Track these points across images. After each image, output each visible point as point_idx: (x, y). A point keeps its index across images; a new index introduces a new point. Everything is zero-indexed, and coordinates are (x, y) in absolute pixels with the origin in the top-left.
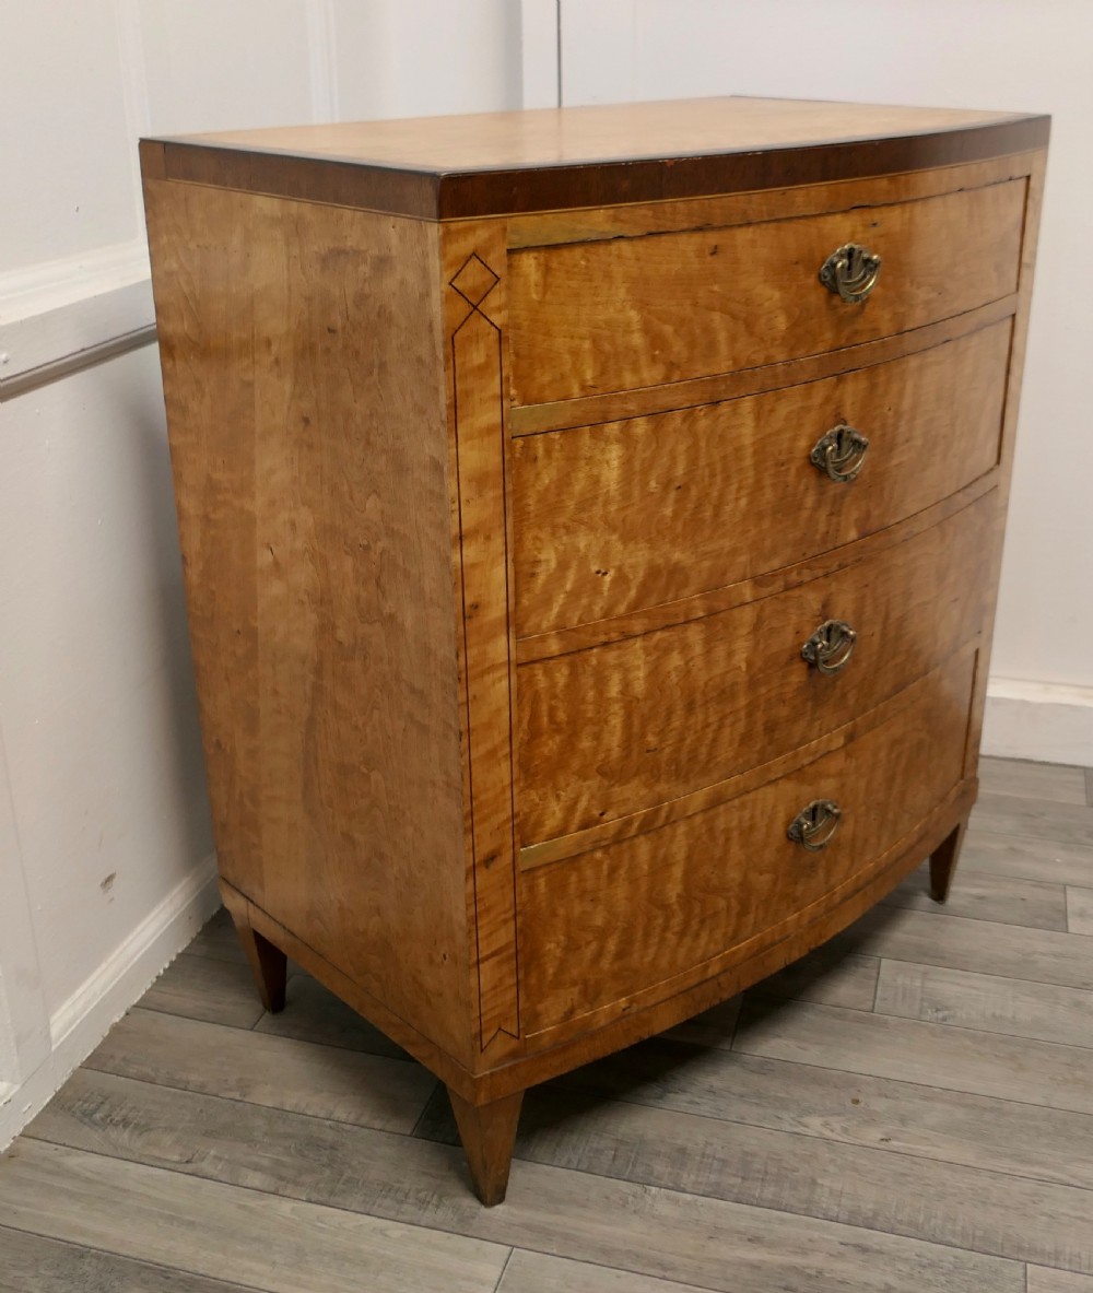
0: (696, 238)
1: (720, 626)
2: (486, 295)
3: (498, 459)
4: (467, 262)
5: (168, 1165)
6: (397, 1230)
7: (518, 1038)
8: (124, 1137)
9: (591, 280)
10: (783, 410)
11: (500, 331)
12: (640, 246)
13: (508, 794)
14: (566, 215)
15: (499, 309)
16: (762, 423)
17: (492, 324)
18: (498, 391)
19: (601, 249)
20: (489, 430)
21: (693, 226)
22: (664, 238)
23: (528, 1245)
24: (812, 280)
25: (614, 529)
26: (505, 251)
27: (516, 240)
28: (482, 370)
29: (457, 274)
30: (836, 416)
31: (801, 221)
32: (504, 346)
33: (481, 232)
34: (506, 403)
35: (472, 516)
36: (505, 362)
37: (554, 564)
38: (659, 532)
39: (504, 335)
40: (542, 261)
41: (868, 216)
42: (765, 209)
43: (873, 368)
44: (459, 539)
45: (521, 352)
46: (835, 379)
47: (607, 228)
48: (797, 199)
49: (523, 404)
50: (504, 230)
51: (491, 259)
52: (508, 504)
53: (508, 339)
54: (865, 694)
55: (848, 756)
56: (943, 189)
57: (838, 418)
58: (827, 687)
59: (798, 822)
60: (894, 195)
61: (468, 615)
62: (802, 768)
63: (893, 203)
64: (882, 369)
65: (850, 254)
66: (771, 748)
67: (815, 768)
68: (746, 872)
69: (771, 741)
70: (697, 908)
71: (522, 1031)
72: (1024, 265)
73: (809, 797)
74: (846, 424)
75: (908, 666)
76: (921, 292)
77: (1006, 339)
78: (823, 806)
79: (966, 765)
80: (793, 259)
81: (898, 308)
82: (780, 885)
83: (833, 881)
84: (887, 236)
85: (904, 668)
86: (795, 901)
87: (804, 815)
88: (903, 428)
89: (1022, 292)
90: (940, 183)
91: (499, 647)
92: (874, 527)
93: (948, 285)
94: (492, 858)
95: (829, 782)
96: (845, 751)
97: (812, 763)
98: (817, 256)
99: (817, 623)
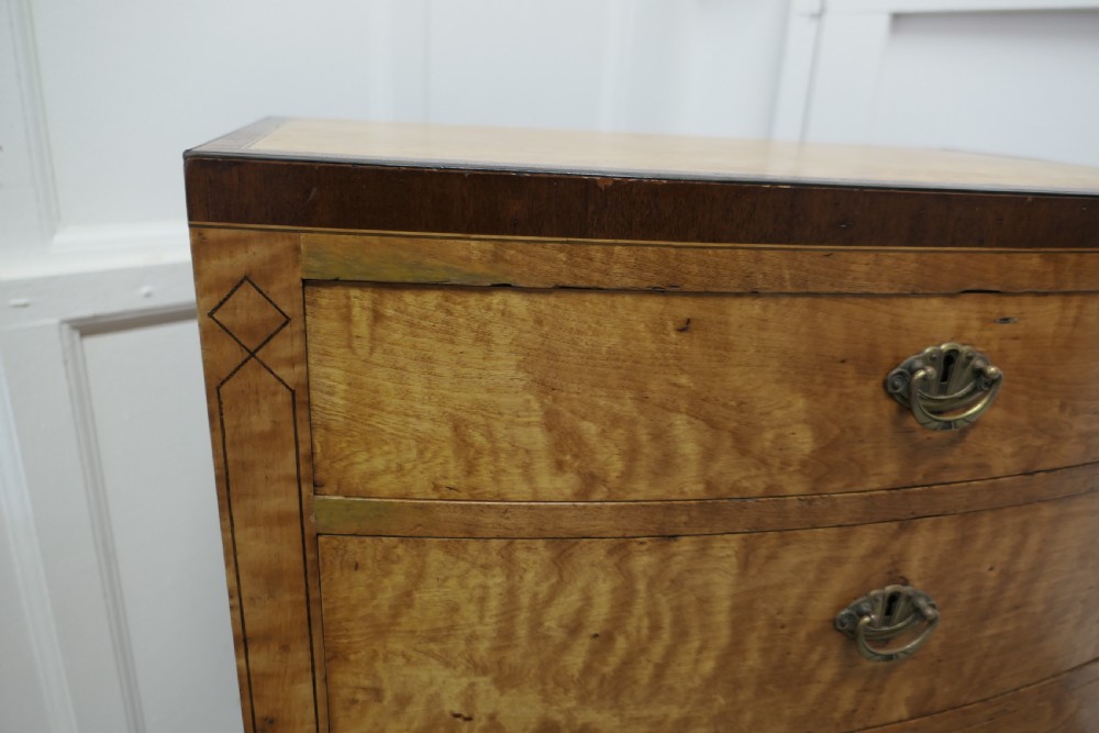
0: (653, 304)
2: (268, 340)
3: (296, 556)
4: (237, 287)
9: (452, 342)
10: (791, 558)
11: (293, 392)
12: (544, 303)
14: (404, 241)
15: (292, 362)
16: (752, 571)
17: (280, 380)
18: (293, 471)
19: (473, 300)
20: (281, 519)
21: (645, 285)
22: (588, 297)
24: (871, 388)
25: (484, 671)
26: (297, 282)
27: (316, 268)
28: (270, 437)
29: (221, 304)
30: (890, 573)
31: (862, 300)
32: (301, 414)
33: (256, 248)
34: (307, 489)
35: (257, 619)
36: (304, 435)
37: (389, 696)
38: (558, 684)
39: (300, 398)
40: (367, 303)
41: (993, 306)
42: (787, 274)
43: (969, 515)
44: (243, 642)
45: (334, 425)
46: (895, 525)
47: (480, 269)
48: (853, 267)
49: (337, 494)
50: (297, 249)
51: (274, 290)
52: (315, 613)
53: (308, 404)
57: (892, 576)
60: (1049, 281)
61: (260, 728)
63: (1047, 293)
64: (987, 518)
65: (950, 358)
74: (907, 584)
76: (1077, 421)
80: (838, 355)
81: (1030, 440)
84: (1028, 338)
88: (1012, 592)
92: (939, 706)
98: (887, 355)
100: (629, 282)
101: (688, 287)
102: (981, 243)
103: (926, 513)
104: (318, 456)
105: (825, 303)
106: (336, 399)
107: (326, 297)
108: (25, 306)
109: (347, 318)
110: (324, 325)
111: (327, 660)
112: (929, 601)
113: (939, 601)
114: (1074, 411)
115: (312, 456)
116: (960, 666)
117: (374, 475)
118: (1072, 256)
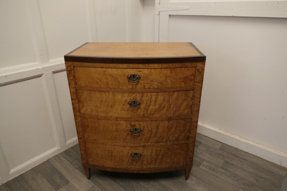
0: (102, 69)
2: (71, 71)
3: (75, 91)
4: (68, 67)
9: (85, 72)
12: (93, 69)
13: (82, 132)
15: (73, 73)
16: (117, 96)
17: (72, 75)
18: (74, 83)
19: (87, 68)
20: (74, 87)
21: (101, 67)
22: (96, 68)
24: (125, 78)
25: (93, 104)
26: (73, 66)
28: (72, 80)
31: (122, 69)
32: (74, 78)
33: (70, 63)
34: (75, 85)
35: (73, 97)
36: (75, 80)
37: (84, 106)
38: (100, 107)
39: (74, 76)
40: (78, 68)
41: (138, 70)
42: (114, 66)
43: (142, 93)
44: (72, 99)
45: (77, 79)
46: (133, 93)
47: (87, 66)
48: (120, 66)
49: (78, 85)
50: (73, 64)
51: (71, 67)
52: (77, 97)
54: (147, 140)
55: (144, 148)
56: (160, 67)
57: (134, 99)
58: (137, 137)
59: (132, 154)
60: (144, 67)
61: (74, 109)
62: (132, 147)
63: (145, 69)
64: (145, 93)
65: (134, 75)
66: (125, 142)
67: (136, 148)
68: (122, 157)
69: (125, 141)
70: (113, 158)
71: (87, 161)
72: (196, 82)
73: (135, 151)
74: (136, 100)
75: (160, 140)
76: (155, 83)
77: (191, 94)
78: (138, 154)
79: (187, 160)
80: (121, 74)
81: (148, 85)
82: (130, 161)
83: (143, 165)
84: (144, 73)
85: (158, 140)
86: (134, 165)
87: (134, 153)
88: (153, 103)
89: (196, 87)
90: (159, 66)
91: (78, 114)
92: (146, 117)
93: (164, 83)
94: (81, 138)
95: (140, 151)
96: (143, 147)
97: (135, 147)
98: (126, 74)
99: (133, 127)
100: (99, 67)
101: (104, 67)
102: (134, 63)
103: (136, 92)
105: (118, 69)
106: (77, 77)
107: (75, 68)
109: (77, 70)
110: (75, 70)
111: (79, 102)
112: (139, 102)
113: (141, 103)
114: (154, 82)
115: (76, 82)
116: (147, 112)
117: (81, 84)
118: (147, 65)
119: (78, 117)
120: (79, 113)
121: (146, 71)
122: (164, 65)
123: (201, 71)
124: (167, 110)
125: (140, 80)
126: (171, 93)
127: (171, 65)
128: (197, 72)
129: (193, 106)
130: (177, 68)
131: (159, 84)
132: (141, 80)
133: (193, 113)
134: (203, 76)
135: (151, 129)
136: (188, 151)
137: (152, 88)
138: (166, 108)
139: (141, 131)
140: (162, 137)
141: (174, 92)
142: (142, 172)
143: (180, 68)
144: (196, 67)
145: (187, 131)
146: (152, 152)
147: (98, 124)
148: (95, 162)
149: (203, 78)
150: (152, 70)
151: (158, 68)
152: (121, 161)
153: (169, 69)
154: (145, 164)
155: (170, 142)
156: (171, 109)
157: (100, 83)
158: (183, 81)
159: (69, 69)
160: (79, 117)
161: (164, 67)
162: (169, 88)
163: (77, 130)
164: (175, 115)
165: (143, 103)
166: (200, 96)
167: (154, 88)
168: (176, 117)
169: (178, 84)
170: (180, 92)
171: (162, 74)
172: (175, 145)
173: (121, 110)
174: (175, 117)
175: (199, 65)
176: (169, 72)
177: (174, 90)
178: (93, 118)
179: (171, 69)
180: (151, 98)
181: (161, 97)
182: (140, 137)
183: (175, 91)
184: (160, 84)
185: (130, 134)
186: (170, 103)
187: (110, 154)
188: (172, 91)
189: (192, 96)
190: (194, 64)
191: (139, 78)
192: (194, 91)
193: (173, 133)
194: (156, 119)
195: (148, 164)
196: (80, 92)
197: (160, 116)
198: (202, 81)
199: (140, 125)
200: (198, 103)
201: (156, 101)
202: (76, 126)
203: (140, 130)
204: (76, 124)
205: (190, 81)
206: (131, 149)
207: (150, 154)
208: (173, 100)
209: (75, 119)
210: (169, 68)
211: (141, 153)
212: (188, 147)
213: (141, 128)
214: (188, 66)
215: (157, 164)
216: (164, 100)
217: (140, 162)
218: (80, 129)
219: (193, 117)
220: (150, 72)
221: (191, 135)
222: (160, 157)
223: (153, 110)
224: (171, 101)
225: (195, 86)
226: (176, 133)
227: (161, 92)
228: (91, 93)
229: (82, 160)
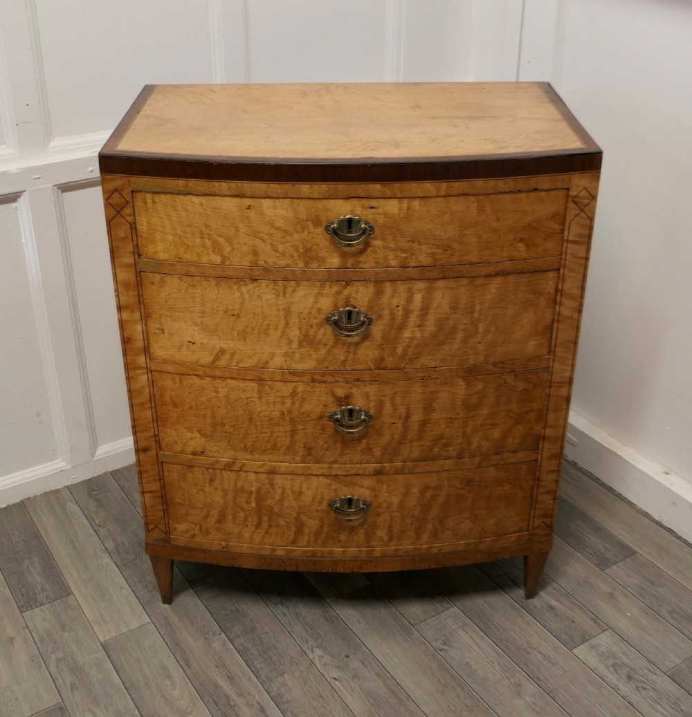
0: (236, 200)
1: (267, 387)
2: (124, 208)
3: (134, 279)
4: (114, 192)
5: (93, 523)
6: (127, 590)
7: (166, 534)
8: (92, 504)
9: (176, 210)
10: (301, 292)
11: (131, 225)
12: (203, 200)
13: (152, 425)
14: (160, 180)
15: (130, 215)
16: (288, 296)
17: (127, 221)
18: (132, 250)
19: (182, 197)
20: (129, 266)
21: (232, 194)
22: (216, 197)
23: (157, 625)
24: (320, 230)
25: (197, 325)
26: (130, 191)
27: (135, 187)
28: (124, 238)
29: (109, 197)
30: (346, 302)
31: (310, 200)
32: (134, 232)
33: (118, 181)
34: (136, 256)
35: (124, 300)
36: (135, 238)
37: (166, 332)
38: (223, 333)
39: (133, 227)
40: (151, 198)
41: (366, 203)
42: (279, 191)
43: (378, 282)
44: (120, 308)
45: (144, 235)
46: (344, 283)
47: (182, 189)
48: (303, 189)
49: (145, 258)
50: (129, 182)
51: (124, 193)
52: (141, 299)
53: (136, 229)
54: (392, 452)
55: (378, 481)
56: (443, 193)
57: (347, 303)
58: (353, 440)
59: (336, 502)
60: (389, 193)
61: (126, 341)
62: (337, 475)
63: (390, 198)
64: (388, 284)
65: (350, 221)
66: (310, 458)
67: (348, 479)
68: (299, 514)
69: (310, 455)
70: (265, 518)
71: (168, 533)
72: (568, 241)
73: (346, 493)
74: (355, 307)
75: (436, 450)
76: (423, 247)
77: (548, 283)
78: (358, 500)
79: (531, 524)
80: (305, 218)
81: (399, 254)
82: (325, 529)
83: (374, 543)
84: (386, 215)
85: (432, 449)
86: (339, 541)
87: (342, 501)
88: (413, 319)
89: (568, 257)
90: (438, 189)
91: (142, 360)
92: (389, 366)
93: (456, 246)
94: (145, 450)
95: (362, 490)
96: (374, 478)
97: (346, 476)
98: (324, 219)
99: (341, 405)
100: (227, 193)
101: (247, 195)
102: (352, 181)
103: (357, 279)
104: (139, 246)
105: (296, 201)
106: (144, 228)
107: (139, 196)
108: (39, 178)
109: (145, 202)
110: (139, 204)
111: (145, 317)
112: (366, 316)
113: (374, 317)
114: (420, 244)
115: (137, 245)
116: (395, 348)
117: (156, 252)
118: (396, 185)
119: (138, 372)
120: (143, 357)
121: (392, 207)
122: (458, 186)
123: (587, 201)
124: (465, 340)
125: (372, 236)
126: (479, 281)
127: (479, 184)
128: (571, 205)
129: (555, 325)
130: (500, 193)
131: (436, 250)
132: (376, 238)
133: (557, 350)
134: (591, 219)
135: (404, 413)
136: (535, 488)
137: (413, 264)
138: (460, 335)
139: (370, 417)
140: (443, 441)
141: (488, 276)
142: (370, 569)
143: (510, 192)
144: (568, 189)
145: (532, 416)
146: (406, 494)
147: (213, 394)
148: (194, 536)
149: (591, 228)
150: (416, 203)
151: (435, 194)
152: (293, 529)
153: (472, 198)
154: (381, 539)
155: (474, 456)
156: (479, 336)
157: (227, 249)
158: (521, 240)
159: (116, 199)
160: (145, 371)
161: (455, 192)
162: (472, 264)
163: (134, 420)
164: (492, 360)
165: (380, 317)
166: (583, 288)
167: (419, 265)
168: (494, 365)
169: (505, 249)
170: (511, 277)
171: (447, 217)
172: (492, 469)
173: (300, 345)
174: (491, 367)
175: (578, 181)
176: (474, 206)
177: (492, 269)
178: (196, 375)
179: (481, 197)
180: (410, 300)
181: (442, 297)
182: (364, 441)
183: (493, 273)
184: (441, 251)
185: (330, 431)
186: (476, 315)
187: (253, 505)
188: (483, 274)
189: (552, 291)
190: (561, 179)
191: (368, 232)
192: (562, 271)
193: (483, 425)
194: (423, 374)
195: (391, 539)
196: (153, 283)
197: (438, 363)
198: (590, 236)
199: (367, 395)
200: (575, 316)
201: (425, 311)
202: (131, 405)
203: (366, 415)
204: (130, 398)
205: (545, 239)
206: (330, 484)
207: (401, 503)
208: (487, 305)
209: (128, 379)
210: (474, 195)
211: (368, 499)
212: (537, 474)
213: (369, 408)
214: (540, 187)
215: (425, 537)
216: (454, 308)
217: (362, 531)
218: (147, 415)
219: (556, 365)
220: (409, 209)
221: (549, 432)
222: (434, 512)
223: (416, 342)
224: (477, 308)
225: (563, 257)
226: (494, 425)
227: (444, 278)
228: (194, 286)
229: (148, 531)
